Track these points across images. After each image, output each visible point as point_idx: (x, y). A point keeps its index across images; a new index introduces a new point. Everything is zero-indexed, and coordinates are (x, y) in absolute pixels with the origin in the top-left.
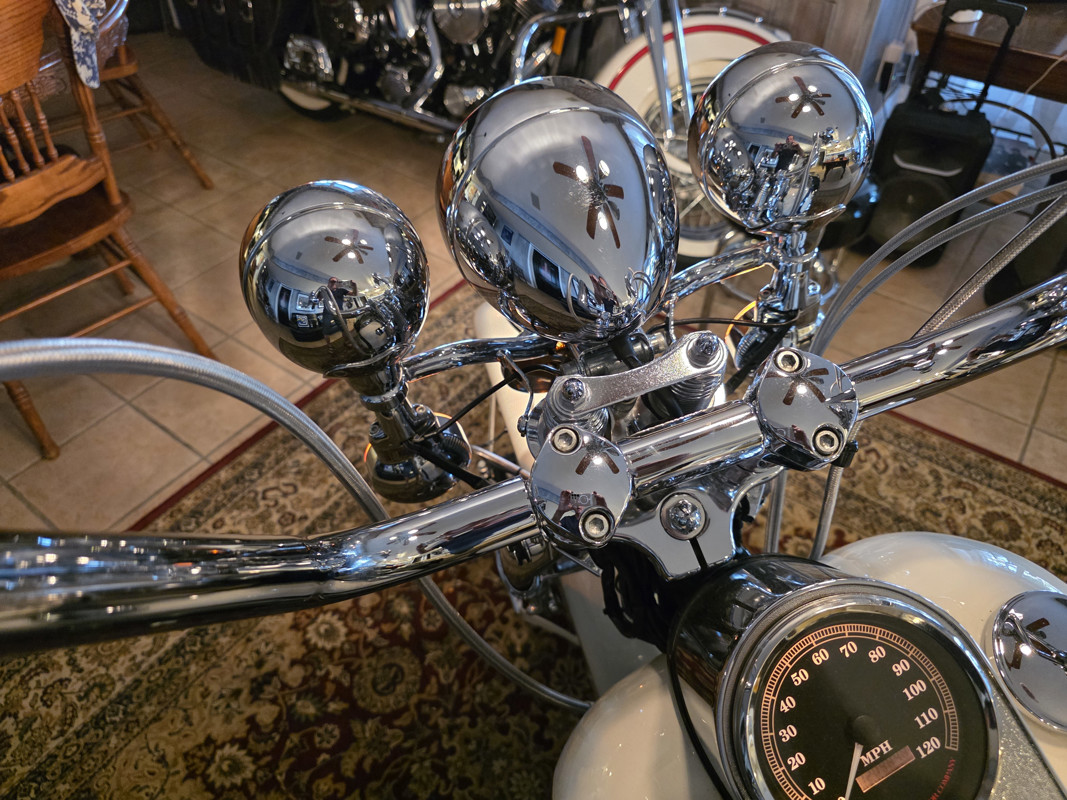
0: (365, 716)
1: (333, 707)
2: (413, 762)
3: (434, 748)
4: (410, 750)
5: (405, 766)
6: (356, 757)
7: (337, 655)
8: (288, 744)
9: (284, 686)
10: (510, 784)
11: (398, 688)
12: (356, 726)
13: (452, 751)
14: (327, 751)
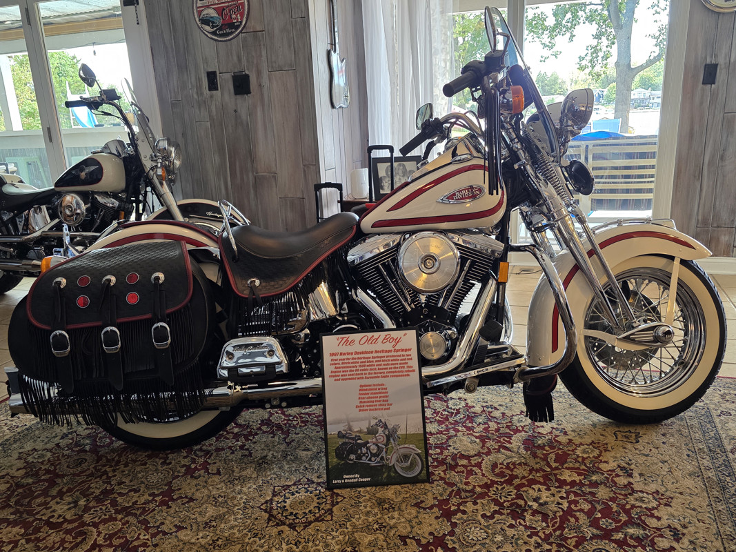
0: (63, 476)
1: (43, 477)
2: (92, 483)
3: (105, 477)
4: (91, 480)
5: (87, 486)
6: (58, 489)
7: (45, 463)
8: (16, 493)
9: (12, 477)
10: (147, 479)
11: (83, 465)
12: (58, 481)
13: (115, 475)
14: (39, 491)
